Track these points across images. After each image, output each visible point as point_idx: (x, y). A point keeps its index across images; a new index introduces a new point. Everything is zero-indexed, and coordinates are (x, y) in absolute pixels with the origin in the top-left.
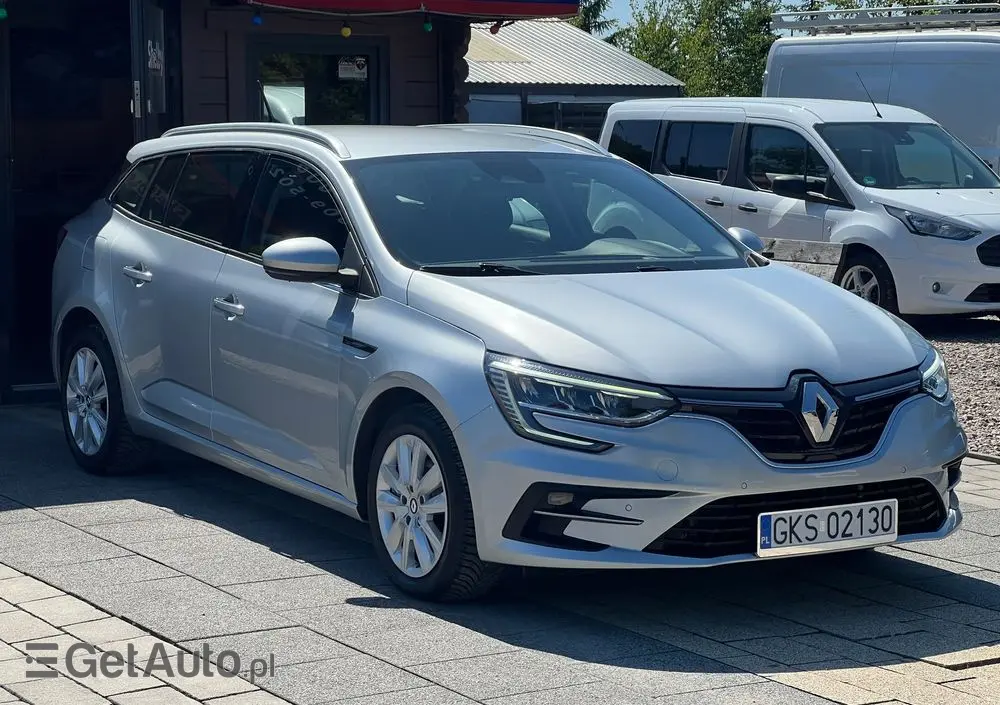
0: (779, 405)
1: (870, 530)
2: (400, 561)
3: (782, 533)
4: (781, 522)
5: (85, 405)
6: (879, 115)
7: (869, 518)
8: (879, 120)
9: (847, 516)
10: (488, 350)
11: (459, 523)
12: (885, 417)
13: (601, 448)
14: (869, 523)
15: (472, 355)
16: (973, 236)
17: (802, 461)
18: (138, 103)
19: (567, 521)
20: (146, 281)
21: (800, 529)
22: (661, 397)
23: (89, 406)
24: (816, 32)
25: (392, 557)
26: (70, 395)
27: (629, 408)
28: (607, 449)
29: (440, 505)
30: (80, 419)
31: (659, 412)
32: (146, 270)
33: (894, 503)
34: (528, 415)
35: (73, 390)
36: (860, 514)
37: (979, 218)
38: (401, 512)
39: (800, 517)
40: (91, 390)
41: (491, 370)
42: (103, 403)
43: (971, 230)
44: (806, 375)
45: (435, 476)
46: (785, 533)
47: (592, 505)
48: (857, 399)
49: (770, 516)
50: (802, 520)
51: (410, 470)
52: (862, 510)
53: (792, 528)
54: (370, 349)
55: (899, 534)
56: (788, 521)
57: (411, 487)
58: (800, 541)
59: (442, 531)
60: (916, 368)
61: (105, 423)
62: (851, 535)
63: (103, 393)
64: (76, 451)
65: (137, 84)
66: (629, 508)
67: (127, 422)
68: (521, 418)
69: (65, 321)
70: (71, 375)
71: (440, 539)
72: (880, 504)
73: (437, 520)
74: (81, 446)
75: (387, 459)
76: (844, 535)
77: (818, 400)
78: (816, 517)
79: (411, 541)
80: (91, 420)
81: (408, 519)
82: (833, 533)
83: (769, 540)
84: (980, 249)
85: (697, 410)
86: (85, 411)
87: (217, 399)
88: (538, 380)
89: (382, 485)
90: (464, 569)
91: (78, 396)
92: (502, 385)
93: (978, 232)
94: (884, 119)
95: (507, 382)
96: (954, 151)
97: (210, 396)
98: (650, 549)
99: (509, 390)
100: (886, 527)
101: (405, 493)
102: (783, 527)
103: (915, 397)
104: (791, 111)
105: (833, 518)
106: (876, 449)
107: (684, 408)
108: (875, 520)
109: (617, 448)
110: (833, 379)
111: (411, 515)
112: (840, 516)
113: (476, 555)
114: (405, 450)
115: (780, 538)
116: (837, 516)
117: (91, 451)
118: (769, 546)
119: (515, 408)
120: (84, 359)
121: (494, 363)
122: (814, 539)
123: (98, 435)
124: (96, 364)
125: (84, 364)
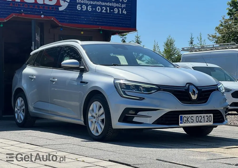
0: (184, 90)
1: (206, 121)
2: (94, 133)
3: (185, 120)
4: (185, 117)
5: (19, 111)
6: (207, 65)
7: (206, 118)
8: (207, 66)
9: (201, 117)
10: (114, 79)
11: (108, 120)
12: (209, 95)
13: (142, 99)
14: (206, 119)
15: (111, 80)
16: (230, 91)
17: (190, 104)
18: (33, 47)
19: (134, 117)
20: (34, 79)
21: (189, 119)
22: (156, 87)
23: (20, 111)
24: (192, 52)
25: (92, 132)
26: (16, 109)
27: (148, 90)
28: (143, 99)
29: (103, 117)
30: (18, 115)
31: (155, 91)
32: (34, 76)
33: (212, 115)
34: (124, 92)
35: (17, 108)
36: (204, 117)
37: (231, 87)
38: (94, 120)
39: (189, 117)
40: (21, 107)
41: (115, 83)
42: (24, 110)
43: (229, 90)
44: (190, 84)
45: (102, 110)
46: (186, 120)
47: (140, 113)
48: (202, 90)
49: (182, 116)
50: (190, 117)
51: (96, 110)
52: (204, 116)
53: (187, 119)
54: (87, 83)
55: (213, 123)
56: (187, 118)
57: (96, 114)
58: (189, 122)
59: (104, 123)
60: (216, 85)
61: (24, 114)
62: (202, 122)
63: (24, 107)
64: (17, 122)
65: (33, 43)
66: (148, 113)
67: (29, 114)
68: (122, 93)
69: (15, 92)
70: (16, 104)
71: (103, 125)
72: (208, 115)
73: (103, 121)
74: (18, 121)
75: (91, 108)
76: (200, 122)
77: (193, 90)
78: (193, 117)
79: (96, 127)
80: (21, 114)
81: (96, 122)
82: (197, 121)
83: (182, 122)
84: (232, 94)
85: (164, 90)
86: (19, 113)
87: (50, 103)
88: (126, 84)
89: (90, 115)
90: (109, 131)
91: (18, 109)
92: (118, 86)
93: (231, 90)
94: (209, 66)
95: (119, 85)
96: (225, 74)
97: (49, 103)
98: (153, 123)
99: (119, 87)
100: (210, 121)
101: (95, 115)
102: (185, 119)
103: (216, 91)
104: (187, 64)
105: (197, 117)
106: (207, 102)
107: (161, 90)
108: (207, 119)
109: (145, 99)
110: (197, 85)
111: (96, 121)
112: (199, 117)
113: (112, 128)
114: (95, 105)
115: (185, 121)
116: (198, 117)
117: (20, 122)
118: (182, 123)
119: (121, 91)
120: (19, 100)
121: (116, 81)
122: (193, 122)
123: (22, 118)
124: (22, 101)
125: (19, 101)
